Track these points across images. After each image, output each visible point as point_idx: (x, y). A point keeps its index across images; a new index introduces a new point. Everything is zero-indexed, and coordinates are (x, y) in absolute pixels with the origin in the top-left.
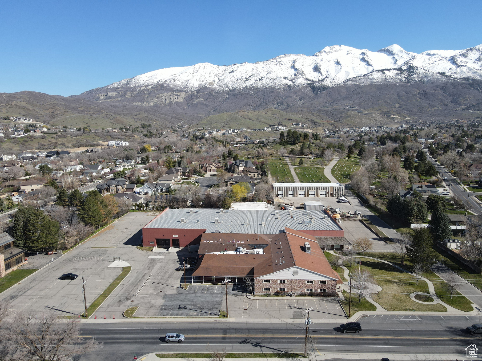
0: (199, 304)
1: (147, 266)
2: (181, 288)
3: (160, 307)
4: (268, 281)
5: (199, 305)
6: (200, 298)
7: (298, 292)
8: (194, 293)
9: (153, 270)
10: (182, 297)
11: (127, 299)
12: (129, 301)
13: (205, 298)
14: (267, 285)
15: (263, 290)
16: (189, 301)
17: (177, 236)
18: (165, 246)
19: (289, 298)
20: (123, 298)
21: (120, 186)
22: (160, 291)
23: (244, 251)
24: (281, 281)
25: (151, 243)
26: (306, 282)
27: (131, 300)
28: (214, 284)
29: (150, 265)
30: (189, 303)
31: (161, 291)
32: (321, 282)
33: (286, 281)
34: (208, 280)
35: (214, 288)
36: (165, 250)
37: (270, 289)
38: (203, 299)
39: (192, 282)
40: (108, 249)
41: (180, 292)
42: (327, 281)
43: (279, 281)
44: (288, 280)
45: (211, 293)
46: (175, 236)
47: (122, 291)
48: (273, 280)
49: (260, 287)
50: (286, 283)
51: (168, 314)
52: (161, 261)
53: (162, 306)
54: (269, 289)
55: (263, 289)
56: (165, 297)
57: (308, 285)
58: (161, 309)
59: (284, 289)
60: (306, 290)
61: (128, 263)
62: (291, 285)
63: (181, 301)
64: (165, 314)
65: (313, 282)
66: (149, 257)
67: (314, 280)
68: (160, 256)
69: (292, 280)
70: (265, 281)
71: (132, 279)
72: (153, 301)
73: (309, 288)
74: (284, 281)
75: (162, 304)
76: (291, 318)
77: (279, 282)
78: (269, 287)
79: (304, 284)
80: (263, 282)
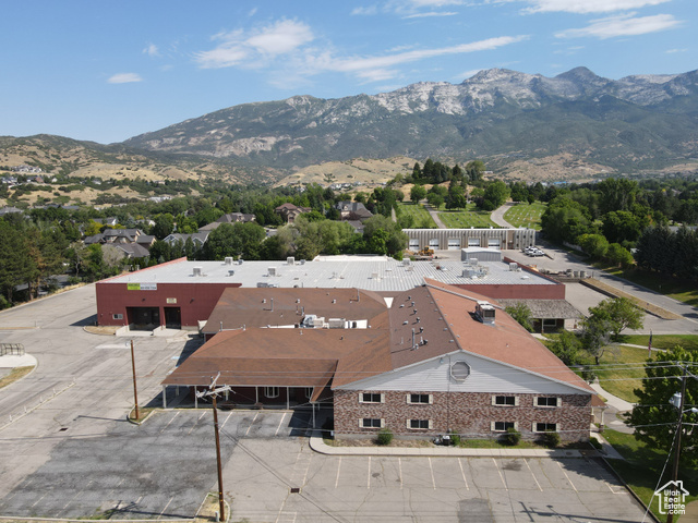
0: (149, 470)
1: (78, 364)
2: (127, 419)
3: (21, 479)
4: (377, 397)
6: (162, 451)
8: (157, 434)
9: (85, 374)
10: (112, 447)
13: (181, 449)
14: (372, 410)
15: (361, 425)
16: (124, 459)
17: (175, 301)
18: (146, 324)
19: (443, 451)
24: (415, 397)
25: (116, 316)
26: (494, 399)
29: (86, 363)
31: (66, 429)
32: (542, 401)
33: (431, 398)
35: (221, 421)
37: (382, 421)
38: (170, 455)
40: (16, 331)
42: (562, 396)
43: (409, 397)
44: (437, 395)
45: (205, 434)
46: (171, 301)
48: (390, 394)
49: (350, 416)
50: (430, 402)
53: (30, 476)
54: (377, 422)
55: (361, 422)
56: (63, 446)
57: (499, 410)
58: (19, 488)
59: (424, 424)
60: (493, 425)
61: (36, 358)
62: (445, 411)
63: (101, 459)
65: (517, 400)
66: (99, 347)
67: (518, 394)
69: (449, 395)
70: (367, 397)
72: (14, 461)
73: (503, 420)
74: (425, 398)
75: (32, 471)
77: (409, 401)
78: (378, 415)
79: (486, 408)
80: (361, 401)
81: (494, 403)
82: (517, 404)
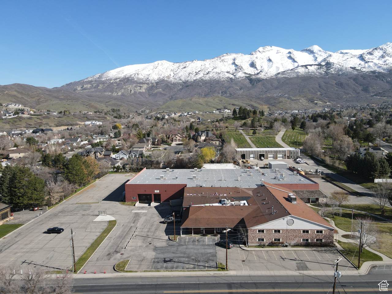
0: (192, 256)
1: (132, 219)
2: (170, 240)
3: (152, 259)
4: (263, 231)
5: (193, 258)
6: (192, 250)
7: (293, 243)
8: (185, 245)
9: (138, 223)
10: (174, 249)
11: (117, 252)
12: (119, 254)
13: (198, 249)
14: (261, 235)
15: (257, 241)
16: (181, 253)
17: (158, 191)
18: (146, 201)
19: (285, 248)
20: (112, 251)
21: (98, 153)
22: (149, 244)
23: (228, 203)
24: (275, 231)
25: (133, 198)
26: (302, 231)
27: (121, 253)
28: (204, 235)
29: (135, 219)
30: (182, 255)
31: (151, 244)
32: (318, 232)
33: (281, 231)
34: (197, 231)
35: (205, 240)
36: (147, 205)
37: (265, 239)
38: (195, 251)
39: (181, 234)
40: (92, 205)
41: (170, 244)
42: (324, 230)
44: (283, 230)
45: (203, 245)
46: (157, 191)
47: (110, 244)
48: (267, 230)
49: (254, 237)
50: (281, 232)
51: (162, 267)
52: (145, 214)
53: (154, 258)
54: (263, 240)
55: (257, 239)
56: (156, 249)
57: (304, 235)
58: (154, 262)
59: (279, 240)
60: (302, 240)
61: (113, 216)
62: (286, 235)
63: (173, 253)
64: (159, 267)
65: (309, 231)
66: (133, 211)
67: (310, 230)
68: (143, 210)
69: (287, 230)
70: (259, 231)
71: (119, 233)
72: (144, 254)
73: (305, 238)
74: (279, 231)
75: (154, 257)
76: (296, 270)
77: (273, 232)
78: (263, 237)
79: (299, 234)
80: (257, 232)
81: (302, 233)
82: (309, 233)
